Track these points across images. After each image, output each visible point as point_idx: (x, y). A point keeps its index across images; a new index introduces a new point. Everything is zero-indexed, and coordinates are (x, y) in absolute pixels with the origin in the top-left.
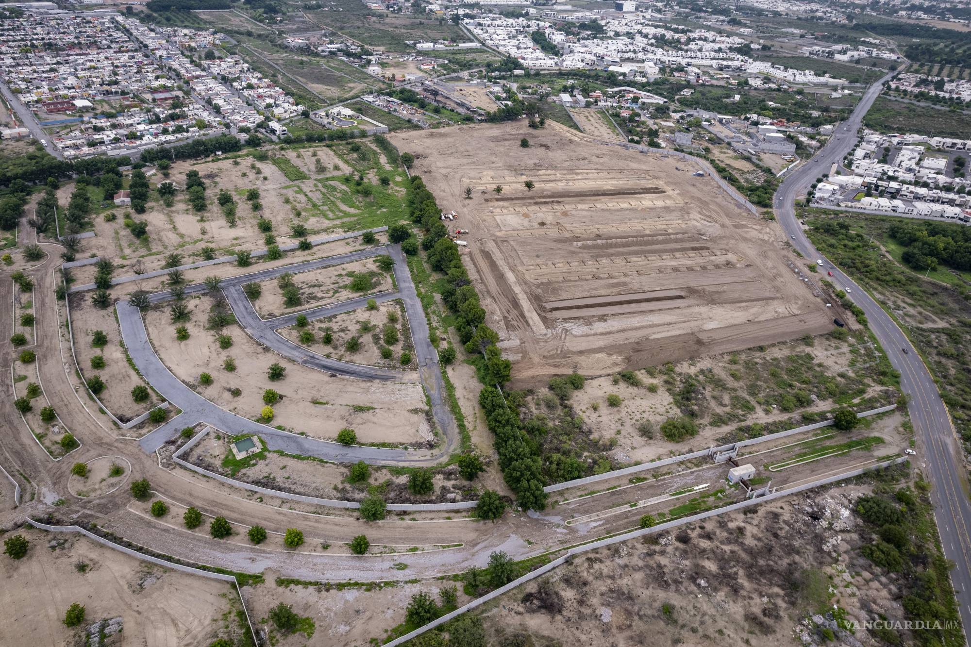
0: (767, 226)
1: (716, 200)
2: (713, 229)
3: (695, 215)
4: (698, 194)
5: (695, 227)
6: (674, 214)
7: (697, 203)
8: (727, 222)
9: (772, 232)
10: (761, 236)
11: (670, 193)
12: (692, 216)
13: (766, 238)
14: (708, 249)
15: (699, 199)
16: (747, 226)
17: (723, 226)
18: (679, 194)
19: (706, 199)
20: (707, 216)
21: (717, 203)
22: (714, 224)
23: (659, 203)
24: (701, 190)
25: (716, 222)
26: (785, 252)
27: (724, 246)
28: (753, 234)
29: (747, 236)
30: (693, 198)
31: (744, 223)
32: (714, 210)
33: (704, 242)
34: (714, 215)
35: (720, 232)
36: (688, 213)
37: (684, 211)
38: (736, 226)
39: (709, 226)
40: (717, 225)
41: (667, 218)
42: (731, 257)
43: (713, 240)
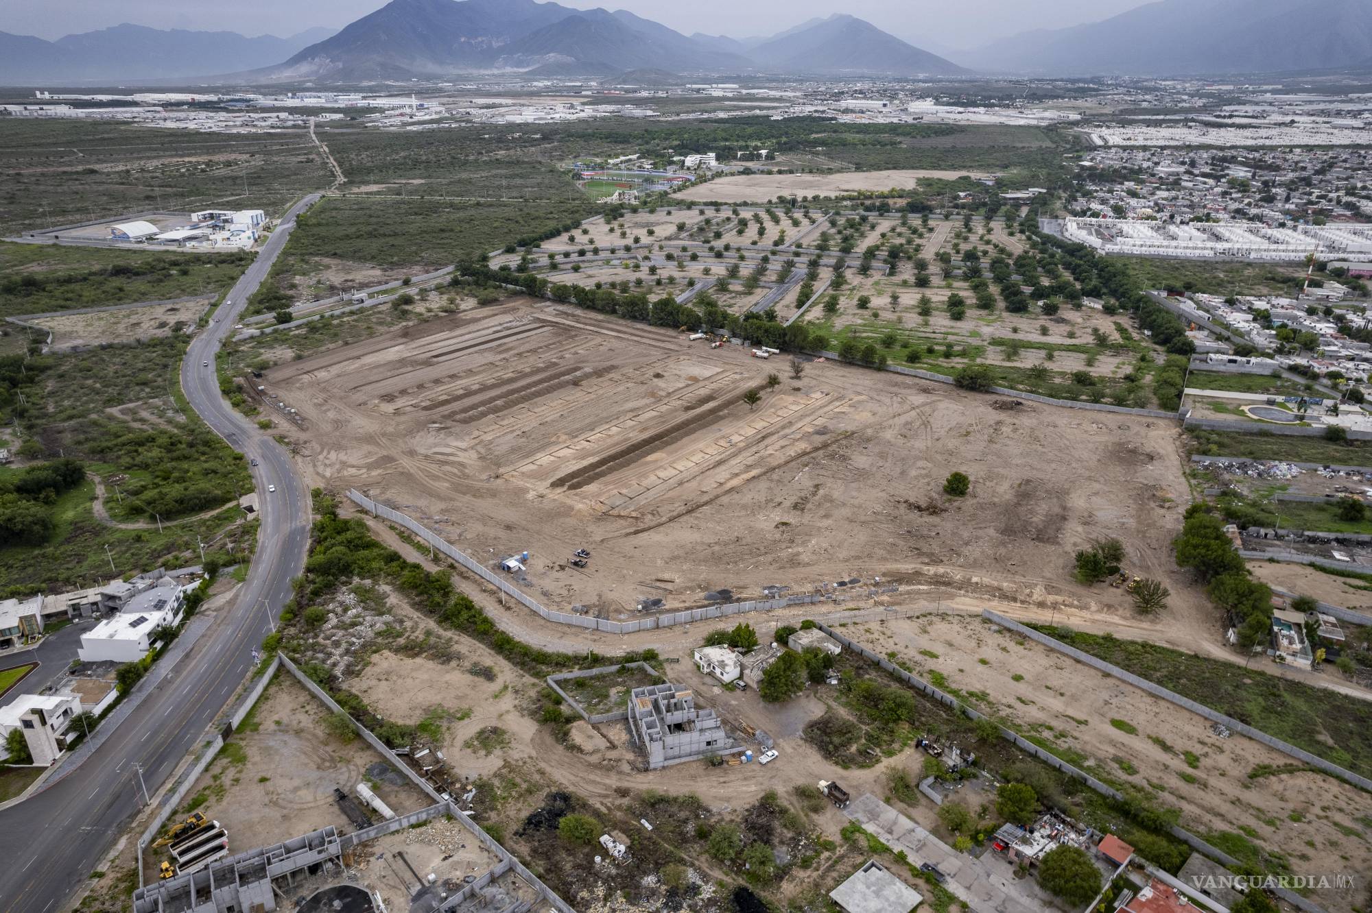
0: (328, 480)
1: (442, 505)
2: (427, 442)
3: (470, 458)
4: (485, 505)
5: (458, 437)
6: (505, 448)
7: (478, 484)
8: (407, 463)
9: (320, 469)
10: (342, 456)
11: (542, 487)
12: (474, 455)
13: (333, 455)
14: (425, 408)
15: (477, 493)
16: (370, 467)
17: (412, 453)
18: (526, 491)
19: (463, 501)
20: (446, 463)
21: (440, 498)
22: (430, 452)
23: (544, 459)
24: (485, 519)
25: (426, 456)
26: (303, 436)
27: (403, 418)
28: (355, 456)
29: (367, 448)
30: (494, 494)
31: (374, 473)
32: (437, 478)
33: (435, 417)
34: (434, 469)
35: (415, 441)
36: (482, 458)
37: (493, 462)
38: (388, 459)
39: (436, 445)
40: (423, 451)
41: (510, 436)
42: (389, 408)
43: (421, 426)
